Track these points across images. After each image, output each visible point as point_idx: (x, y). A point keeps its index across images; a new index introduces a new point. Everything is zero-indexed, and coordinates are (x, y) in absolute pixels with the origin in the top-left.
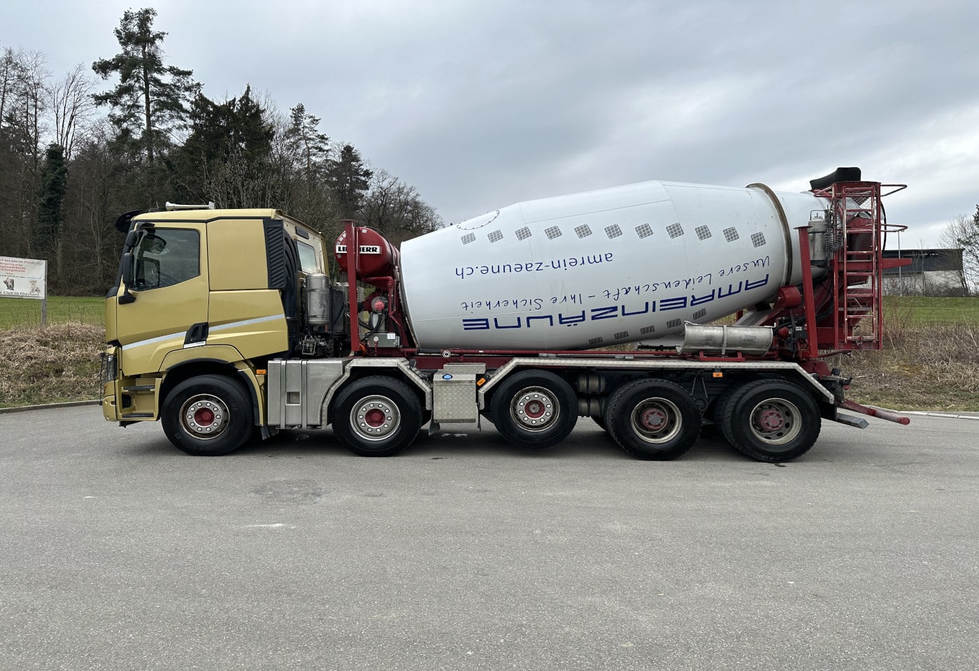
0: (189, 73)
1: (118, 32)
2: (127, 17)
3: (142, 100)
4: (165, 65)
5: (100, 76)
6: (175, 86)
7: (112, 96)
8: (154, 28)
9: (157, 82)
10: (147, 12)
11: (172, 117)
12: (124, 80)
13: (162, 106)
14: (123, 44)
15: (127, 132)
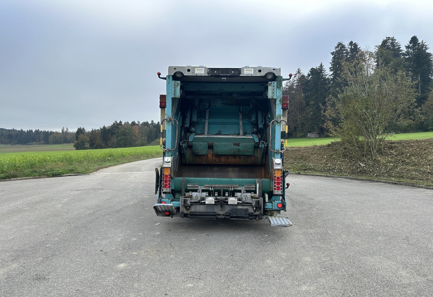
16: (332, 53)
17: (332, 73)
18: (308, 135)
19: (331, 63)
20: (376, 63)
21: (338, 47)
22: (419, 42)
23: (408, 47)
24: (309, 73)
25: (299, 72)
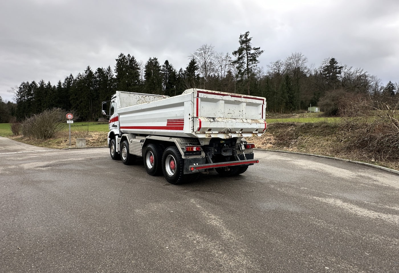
0: (259, 48)
1: (240, 41)
2: (241, 36)
3: (245, 60)
4: (252, 48)
5: (234, 56)
6: (255, 53)
7: (237, 61)
8: (248, 37)
9: (249, 53)
10: (247, 33)
11: (252, 63)
12: (239, 56)
13: (251, 60)
14: (241, 44)
15: (240, 71)
16: (117, 60)
17: (116, 74)
18: (99, 119)
19: (115, 67)
20: (145, 72)
21: (120, 56)
22: (170, 64)
23: (164, 66)
24: (97, 71)
25: (89, 69)
